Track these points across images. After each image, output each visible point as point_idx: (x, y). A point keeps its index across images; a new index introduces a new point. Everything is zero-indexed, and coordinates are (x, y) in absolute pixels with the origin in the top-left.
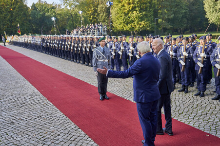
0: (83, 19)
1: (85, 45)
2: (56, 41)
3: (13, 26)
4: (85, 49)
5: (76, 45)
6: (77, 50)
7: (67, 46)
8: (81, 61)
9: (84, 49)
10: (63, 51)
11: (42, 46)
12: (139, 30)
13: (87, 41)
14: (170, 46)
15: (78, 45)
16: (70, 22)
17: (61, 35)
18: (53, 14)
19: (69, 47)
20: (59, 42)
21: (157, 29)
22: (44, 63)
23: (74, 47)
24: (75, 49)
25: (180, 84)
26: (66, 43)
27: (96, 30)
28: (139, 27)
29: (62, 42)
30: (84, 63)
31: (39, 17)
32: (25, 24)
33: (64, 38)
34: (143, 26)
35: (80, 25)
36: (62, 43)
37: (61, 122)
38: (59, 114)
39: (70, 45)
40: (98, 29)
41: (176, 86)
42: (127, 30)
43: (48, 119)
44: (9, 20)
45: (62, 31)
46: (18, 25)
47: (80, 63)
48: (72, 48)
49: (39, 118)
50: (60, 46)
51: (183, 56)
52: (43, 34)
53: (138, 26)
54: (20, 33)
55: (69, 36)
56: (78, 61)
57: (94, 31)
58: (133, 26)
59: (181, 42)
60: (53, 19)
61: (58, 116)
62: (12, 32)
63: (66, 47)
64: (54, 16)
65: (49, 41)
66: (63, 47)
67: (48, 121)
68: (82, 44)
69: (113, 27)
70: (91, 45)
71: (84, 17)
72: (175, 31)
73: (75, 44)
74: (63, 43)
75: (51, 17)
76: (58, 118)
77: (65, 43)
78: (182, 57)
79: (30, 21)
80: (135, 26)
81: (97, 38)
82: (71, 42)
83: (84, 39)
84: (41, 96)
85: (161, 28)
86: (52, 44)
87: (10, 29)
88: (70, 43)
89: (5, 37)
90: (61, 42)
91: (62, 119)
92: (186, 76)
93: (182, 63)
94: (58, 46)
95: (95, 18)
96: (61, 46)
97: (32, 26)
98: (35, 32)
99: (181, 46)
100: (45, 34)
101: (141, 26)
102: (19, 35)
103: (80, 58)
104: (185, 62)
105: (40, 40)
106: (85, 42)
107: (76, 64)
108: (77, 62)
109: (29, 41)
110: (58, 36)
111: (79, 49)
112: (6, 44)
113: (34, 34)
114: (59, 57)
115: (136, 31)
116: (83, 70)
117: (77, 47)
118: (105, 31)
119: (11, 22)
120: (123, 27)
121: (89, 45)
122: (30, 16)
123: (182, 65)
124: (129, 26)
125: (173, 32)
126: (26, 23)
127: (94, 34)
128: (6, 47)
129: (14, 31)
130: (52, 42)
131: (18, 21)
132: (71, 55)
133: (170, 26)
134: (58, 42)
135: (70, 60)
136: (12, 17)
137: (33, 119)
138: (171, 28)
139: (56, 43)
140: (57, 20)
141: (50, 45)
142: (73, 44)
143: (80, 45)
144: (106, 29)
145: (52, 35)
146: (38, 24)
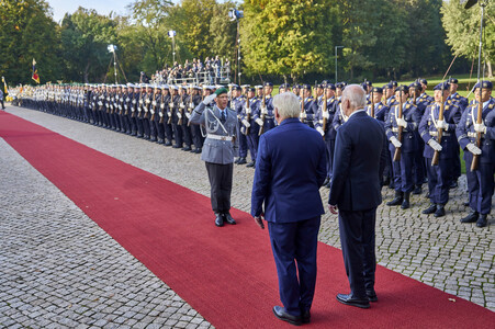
0: (177, 48)
1: (182, 105)
2: (117, 97)
3: (20, 65)
5: (162, 106)
6: (165, 116)
7: (142, 108)
8: (173, 142)
9: (179, 115)
10: (134, 118)
11: (87, 108)
12: (301, 72)
13: (187, 95)
14: (370, 106)
15: (166, 105)
16: (149, 56)
18: (112, 38)
19: (146, 110)
20: (125, 100)
21: (340, 69)
22: (91, 145)
23: (157, 109)
24: (161, 114)
25: (393, 188)
26: (141, 102)
27: (205, 73)
28: (301, 66)
29: (131, 99)
30: (180, 146)
31: (80, 43)
32: (49, 60)
33: (136, 91)
34: (311, 64)
35: (172, 61)
36: (130, 102)
37: (129, 275)
38: (126, 257)
39: (149, 106)
40: (212, 70)
41: (383, 193)
42: (274, 73)
43: (100, 269)
44: (12, 51)
45: (132, 74)
46: (34, 63)
47: (170, 144)
49: (80, 268)
50: (126, 107)
51: (397, 126)
52: (90, 82)
53: (298, 64)
54: (37, 81)
55: (147, 85)
56: (167, 141)
57: (203, 75)
58: (288, 64)
59: (392, 96)
60: (111, 48)
61: (121, 262)
62: (19, 78)
63: (139, 109)
64: (114, 43)
65: (102, 97)
66: (133, 110)
67: (100, 275)
68: (176, 104)
69: (244, 65)
71: (180, 44)
72: (379, 74)
74: (134, 102)
75: (106, 45)
76: (123, 267)
77: (137, 100)
78: (394, 130)
79: (59, 53)
80: (293, 62)
81: (207, 89)
82: (151, 100)
83: (180, 92)
84: (85, 218)
85: (350, 68)
87: (15, 70)
88: (148, 101)
90: (128, 100)
91: (132, 268)
92: (403, 172)
93: (396, 142)
94: (123, 107)
95: (205, 46)
96: (129, 109)
97: (63, 64)
98: (71, 77)
99: (392, 104)
100: (93, 82)
101: (305, 64)
102: (34, 84)
103: (171, 133)
104: (402, 141)
105: (82, 96)
106: (181, 99)
107: (162, 147)
108: (164, 142)
109: (57, 99)
110: (123, 86)
111: (169, 114)
112: (5, 105)
113: (68, 81)
114: (125, 132)
115: (295, 74)
116: (178, 160)
117: (165, 111)
118: (225, 74)
119: (17, 55)
120: (265, 66)
121: (191, 106)
122: (60, 42)
123: (395, 148)
124: (280, 63)
125: (376, 76)
126: (51, 57)
127: (202, 80)
129: (23, 75)
130: (108, 99)
131: (32, 54)
132: (152, 128)
133: (368, 63)
134: (121, 100)
135: (149, 139)
136: (18, 44)
137: (66, 270)
138: (370, 67)
139: (118, 102)
140: (119, 51)
141: (104, 105)
142: (154, 103)
143: (172, 105)
144: (228, 70)
145: (110, 83)
146: (78, 61)
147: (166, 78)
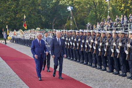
0: (110, 8)
1: (114, 44)
2: (72, 38)
3: (17, 19)
4: (115, 50)
5: (101, 44)
6: (103, 51)
7: (88, 45)
8: (107, 68)
9: (112, 51)
10: (82, 52)
15: (103, 43)
16: (92, 13)
17: (81, 30)
18: (70, 2)
19: (91, 47)
20: (77, 39)
23: (97, 46)
24: (100, 50)
26: (87, 41)
27: (129, 24)
29: (81, 39)
30: (112, 71)
31: (51, 6)
32: (33, 16)
33: (84, 34)
35: (106, 17)
36: (81, 41)
44: (13, 10)
46: (25, 17)
47: (105, 70)
48: (95, 48)
50: (78, 44)
54: (26, 28)
55: (91, 31)
57: (127, 26)
60: (70, 9)
62: (15, 26)
63: (86, 46)
64: (71, 5)
66: (82, 46)
68: (110, 43)
70: (123, 44)
71: (112, 6)
73: (99, 42)
74: (83, 41)
75: (67, 7)
77: (85, 40)
79: (39, 12)
82: (94, 40)
83: (113, 35)
86: (68, 41)
87: (14, 22)
88: (92, 41)
89: (6, 33)
90: (79, 40)
95: (128, 7)
96: (80, 46)
97: (41, 19)
98: (45, 26)
102: (24, 30)
103: (106, 62)
106: (114, 40)
107: (99, 71)
108: (101, 68)
110: (77, 31)
111: (105, 50)
112: (7, 42)
114: (76, 61)
116: (111, 80)
117: (102, 47)
119: (16, 13)
121: (120, 44)
122: (39, 5)
126: (34, 14)
127: (127, 29)
128: (7, 45)
129: (18, 25)
130: (67, 39)
131: (24, 12)
132: (94, 59)
134: (75, 40)
135: (91, 66)
136: (17, 6)
139: (73, 41)
140: (74, 10)
142: (96, 42)
143: (107, 44)
145: (68, 30)
146: (49, 16)
147: (103, 27)
